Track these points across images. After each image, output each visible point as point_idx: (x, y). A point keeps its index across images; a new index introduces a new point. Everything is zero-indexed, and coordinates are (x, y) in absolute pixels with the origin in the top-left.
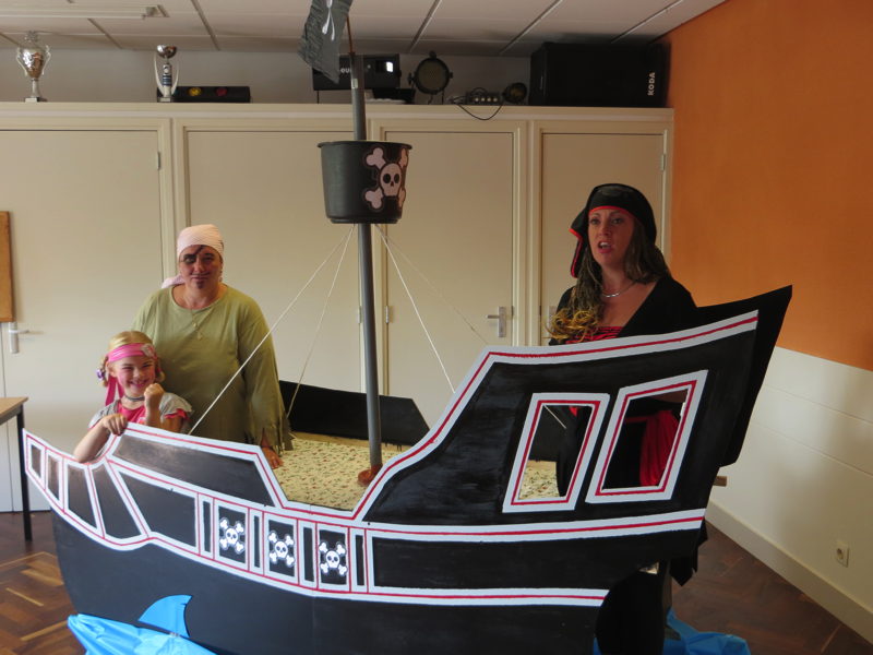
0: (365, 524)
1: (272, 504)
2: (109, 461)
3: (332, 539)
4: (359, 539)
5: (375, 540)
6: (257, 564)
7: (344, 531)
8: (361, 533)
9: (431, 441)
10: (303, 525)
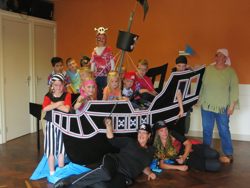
0: (151, 112)
1: (131, 113)
2: (85, 113)
3: (144, 117)
4: (149, 115)
5: (152, 114)
6: (127, 128)
7: (146, 114)
8: (150, 114)
9: (163, 92)
10: (138, 115)
